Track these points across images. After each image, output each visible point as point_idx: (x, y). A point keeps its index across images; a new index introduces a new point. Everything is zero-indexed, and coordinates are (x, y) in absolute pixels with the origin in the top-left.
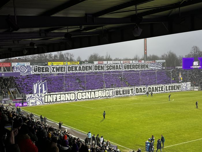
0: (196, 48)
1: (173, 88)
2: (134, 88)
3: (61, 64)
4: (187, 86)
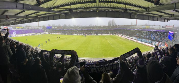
1: (44, 33)
2: (36, 33)
3: (19, 27)
4: (47, 33)
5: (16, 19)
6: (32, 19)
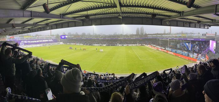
1: (58, 43)
2: (48, 44)
3: (28, 37)
4: (62, 43)
5: (23, 28)
6: (42, 27)
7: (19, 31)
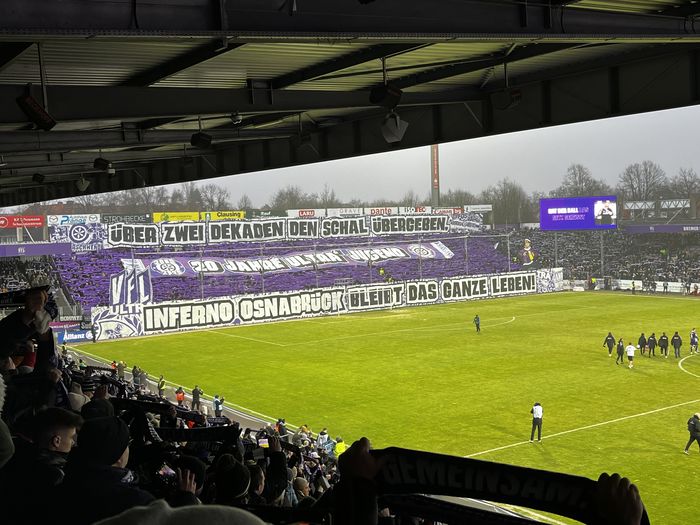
0: (579, 171)
1: (514, 284)
2: (405, 286)
3: (191, 218)
4: (552, 278)
7: (101, 163)
